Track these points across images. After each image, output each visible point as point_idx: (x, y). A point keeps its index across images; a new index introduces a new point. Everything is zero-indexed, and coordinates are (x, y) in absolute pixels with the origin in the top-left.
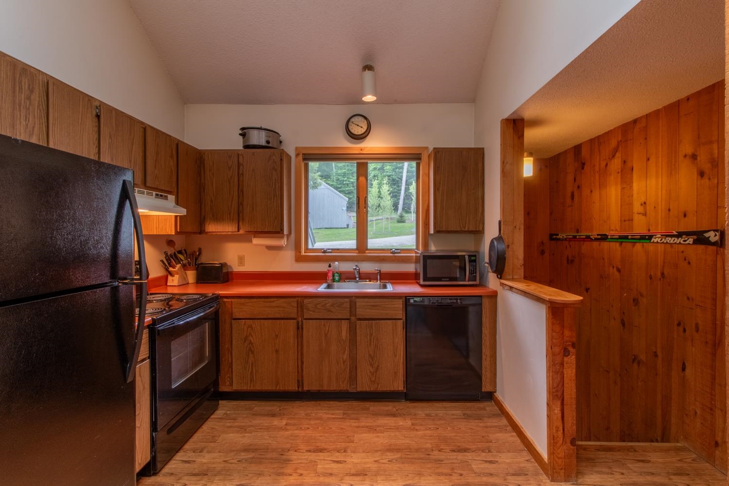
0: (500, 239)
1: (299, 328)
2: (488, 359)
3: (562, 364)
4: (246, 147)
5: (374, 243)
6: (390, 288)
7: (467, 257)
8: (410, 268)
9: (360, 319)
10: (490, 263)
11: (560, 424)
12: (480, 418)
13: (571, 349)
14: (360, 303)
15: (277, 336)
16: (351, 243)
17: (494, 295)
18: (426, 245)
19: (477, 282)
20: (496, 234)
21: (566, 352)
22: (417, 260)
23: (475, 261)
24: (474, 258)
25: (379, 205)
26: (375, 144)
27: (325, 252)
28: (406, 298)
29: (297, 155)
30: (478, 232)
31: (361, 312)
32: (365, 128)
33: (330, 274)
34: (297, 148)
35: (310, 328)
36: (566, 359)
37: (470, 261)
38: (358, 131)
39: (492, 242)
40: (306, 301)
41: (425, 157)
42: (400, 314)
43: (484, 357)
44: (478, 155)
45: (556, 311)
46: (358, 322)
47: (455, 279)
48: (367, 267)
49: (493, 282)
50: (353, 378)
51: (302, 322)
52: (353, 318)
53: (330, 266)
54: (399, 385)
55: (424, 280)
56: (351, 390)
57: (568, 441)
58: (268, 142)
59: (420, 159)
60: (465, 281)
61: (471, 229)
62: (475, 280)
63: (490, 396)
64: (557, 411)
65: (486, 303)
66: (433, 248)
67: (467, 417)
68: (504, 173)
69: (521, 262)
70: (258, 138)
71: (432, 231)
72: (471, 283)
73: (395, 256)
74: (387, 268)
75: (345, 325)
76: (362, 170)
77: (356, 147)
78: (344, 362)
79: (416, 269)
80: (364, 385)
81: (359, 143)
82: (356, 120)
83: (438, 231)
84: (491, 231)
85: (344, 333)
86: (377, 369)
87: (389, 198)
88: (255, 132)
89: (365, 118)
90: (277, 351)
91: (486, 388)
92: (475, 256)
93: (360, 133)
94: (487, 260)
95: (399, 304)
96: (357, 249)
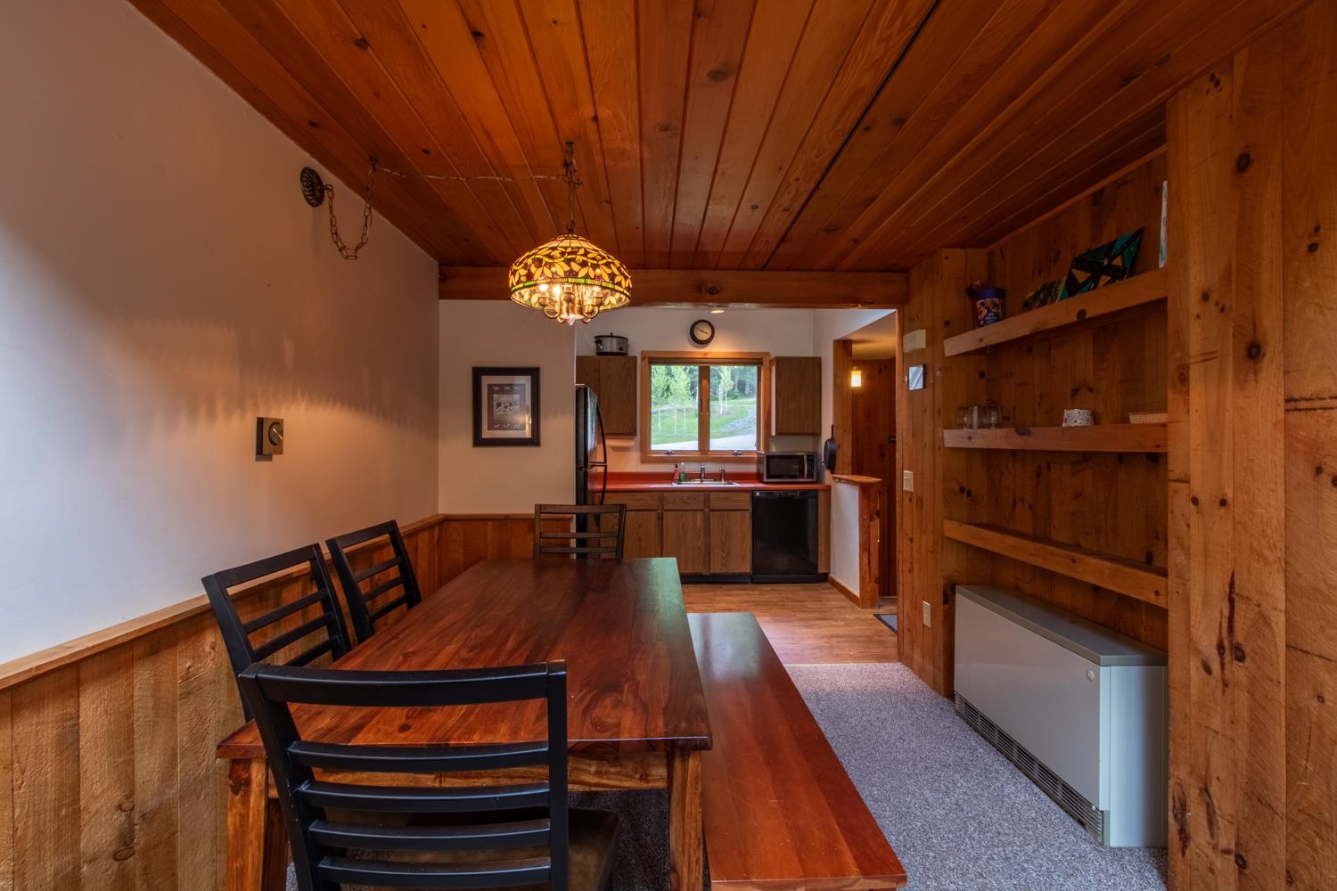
0: (832, 440)
1: (660, 518)
2: (824, 545)
3: (869, 526)
4: (600, 353)
5: (716, 444)
6: (736, 485)
7: (805, 458)
8: (752, 469)
9: (712, 510)
10: (825, 462)
11: (867, 568)
12: (817, 590)
13: (875, 516)
14: (713, 496)
15: (640, 525)
16: (693, 445)
17: (828, 489)
18: (767, 447)
19: (815, 480)
20: (829, 436)
21: (872, 519)
22: (759, 461)
23: (812, 460)
24: (812, 458)
25: (668, 387)
26: (717, 349)
27: (668, 453)
28: (753, 491)
29: (643, 359)
30: (816, 434)
31: (714, 504)
32: (710, 333)
33: (677, 475)
34: (643, 352)
35: (669, 518)
36: (872, 523)
37: (808, 460)
38: (702, 336)
39: (826, 442)
40: (666, 494)
41: (766, 362)
42: (748, 506)
43: (819, 543)
44: (816, 363)
45: (865, 489)
46: (712, 513)
47: (795, 477)
48: (711, 468)
49: (828, 477)
50: (707, 563)
51: (662, 514)
52: (707, 510)
53: (676, 467)
54: (746, 568)
55: (767, 478)
56: (704, 574)
57: (873, 580)
58: (621, 349)
59: (761, 364)
60: (803, 477)
61: (809, 432)
62: (813, 478)
63: (825, 578)
64: (866, 559)
65: (821, 496)
66: (774, 450)
67: (804, 590)
68: (836, 386)
69: (850, 459)
70: (610, 346)
71: (774, 433)
72: (810, 480)
73: (737, 457)
74: (730, 468)
75: (700, 515)
76: (705, 374)
77: (699, 352)
78: (699, 548)
79: (758, 469)
80: (717, 568)
81: (703, 347)
82: (700, 326)
83: (778, 433)
84: (826, 434)
85: (699, 523)
86: (728, 553)
87: (685, 376)
88: (609, 340)
89: (708, 323)
90: (640, 539)
91: (822, 570)
92: (812, 456)
93: (704, 339)
94: (823, 460)
95: (747, 497)
96: (700, 451)
